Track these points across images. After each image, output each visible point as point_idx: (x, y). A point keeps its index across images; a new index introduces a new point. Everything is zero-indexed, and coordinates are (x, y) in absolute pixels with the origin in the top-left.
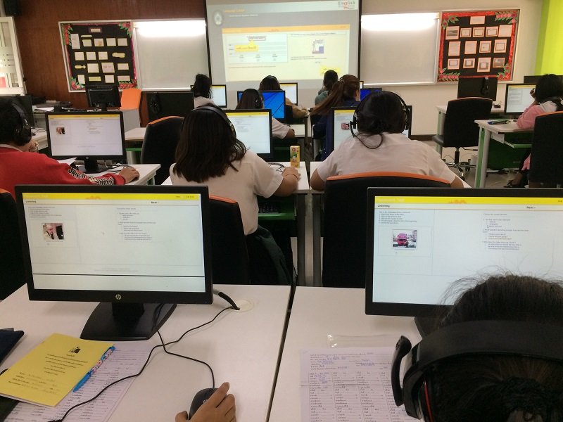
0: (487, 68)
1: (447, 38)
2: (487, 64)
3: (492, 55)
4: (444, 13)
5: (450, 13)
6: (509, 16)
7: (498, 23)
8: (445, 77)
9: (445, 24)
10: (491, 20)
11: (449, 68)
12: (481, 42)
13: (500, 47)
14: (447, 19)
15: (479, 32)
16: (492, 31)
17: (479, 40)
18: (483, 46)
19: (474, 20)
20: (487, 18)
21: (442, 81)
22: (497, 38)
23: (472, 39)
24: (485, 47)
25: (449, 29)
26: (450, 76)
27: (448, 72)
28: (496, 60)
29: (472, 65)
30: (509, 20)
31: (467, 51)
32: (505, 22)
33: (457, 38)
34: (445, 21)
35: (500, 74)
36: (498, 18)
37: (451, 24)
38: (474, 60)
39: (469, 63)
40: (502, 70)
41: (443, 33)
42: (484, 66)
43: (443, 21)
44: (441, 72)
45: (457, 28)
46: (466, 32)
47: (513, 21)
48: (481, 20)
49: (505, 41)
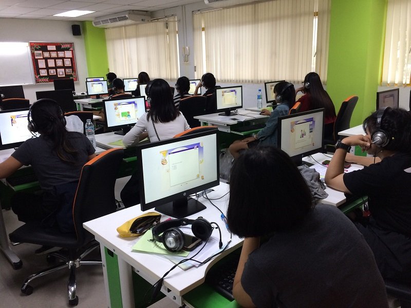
0: (63, 75)
1: (36, 58)
2: (63, 72)
3: (64, 67)
4: (31, 43)
5: (34, 43)
6: (69, 46)
7: (64, 50)
8: (40, 80)
9: (33, 49)
10: (59, 48)
11: (41, 75)
12: (57, 60)
13: (68, 63)
14: (34, 46)
15: (54, 55)
16: (61, 54)
17: (55, 59)
18: (58, 62)
19: (50, 48)
20: (57, 47)
21: (38, 82)
22: (65, 58)
23: (51, 58)
24: (59, 63)
25: (36, 52)
26: (43, 79)
27: (41, 77)
28: (67, 70)
29: (54, 73)
30: (69, 48)
31: (50, 65)
32: (68, 49)
33: (42, 57)
34: (32, 48)
36: (63, 47)
37: (36, 50)
38: (55, 70)
39: (52, 72)
40: (71, 76)
41: (33, 55)
42: (61, 73)
43: (31, 47)
44: (37, 77)
45: (41, 52)
46: (46, 55)
47: (71, 49)
48: (54, 48)
49: (70, 60)
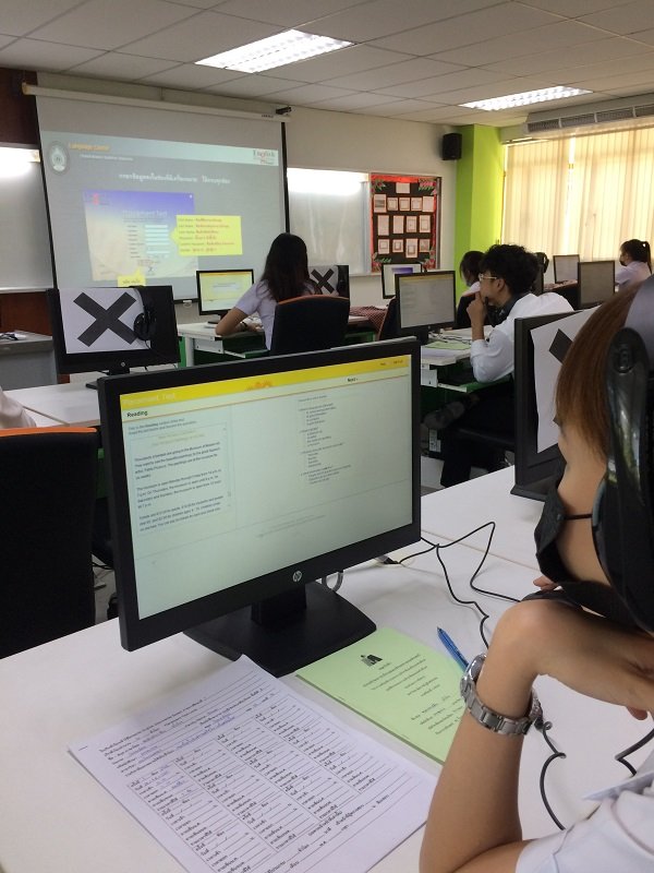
0: (414, 252)
1: (376, 210)
2: (415, 247)
3: (418, 235)
4: (372, 174)
5: (378, 175)
6: (431, 185)
7: (422, 194)
9: (374, 190)
10: (415, 189)
11: (381, 252)
12: (408, 218)
13: (425, 225)
14: (375, 183)
15: (405, 205)
16: (417, 204)
17: (406, 214)
18: (409, 223)
19: (399, 188)
20: (411, 186)
21: (375, 270)
22: (421, 213)
23: (399, 213)
24: (412, 227)
25: (377, 197)
27: (380, 257)
28: (422, 241)
29: (400, 248)
30: (431, 191)
31: (396, 230)
32: (428, 193)
33: (384, 211)
34: (374, 187)
35: (427, 260)
36: (421, 187)
37: (378, 191)
38: (402, 241)
39: (398, 246)
40: (427, 255)
41: (373, 202)
42: (411, 250)
43: (372, 185)
44: (374, 257)
45: (383, 197)
46: (393, 204)
47: (435, 192)
48: (403, 188)
49: (428, 217)
